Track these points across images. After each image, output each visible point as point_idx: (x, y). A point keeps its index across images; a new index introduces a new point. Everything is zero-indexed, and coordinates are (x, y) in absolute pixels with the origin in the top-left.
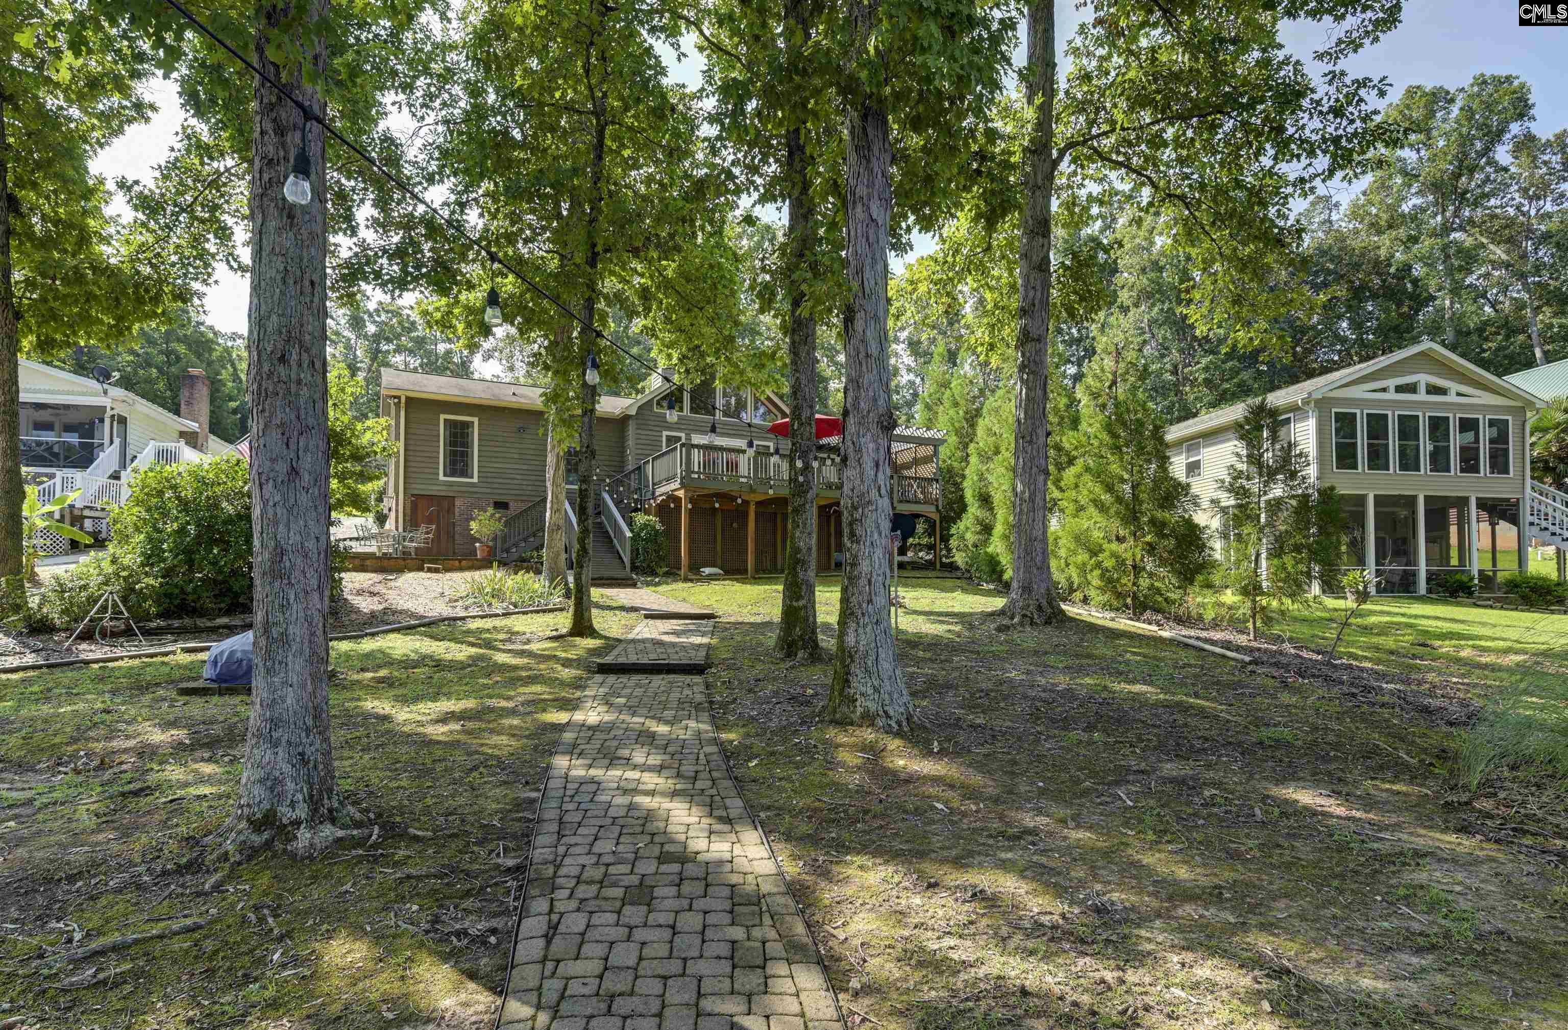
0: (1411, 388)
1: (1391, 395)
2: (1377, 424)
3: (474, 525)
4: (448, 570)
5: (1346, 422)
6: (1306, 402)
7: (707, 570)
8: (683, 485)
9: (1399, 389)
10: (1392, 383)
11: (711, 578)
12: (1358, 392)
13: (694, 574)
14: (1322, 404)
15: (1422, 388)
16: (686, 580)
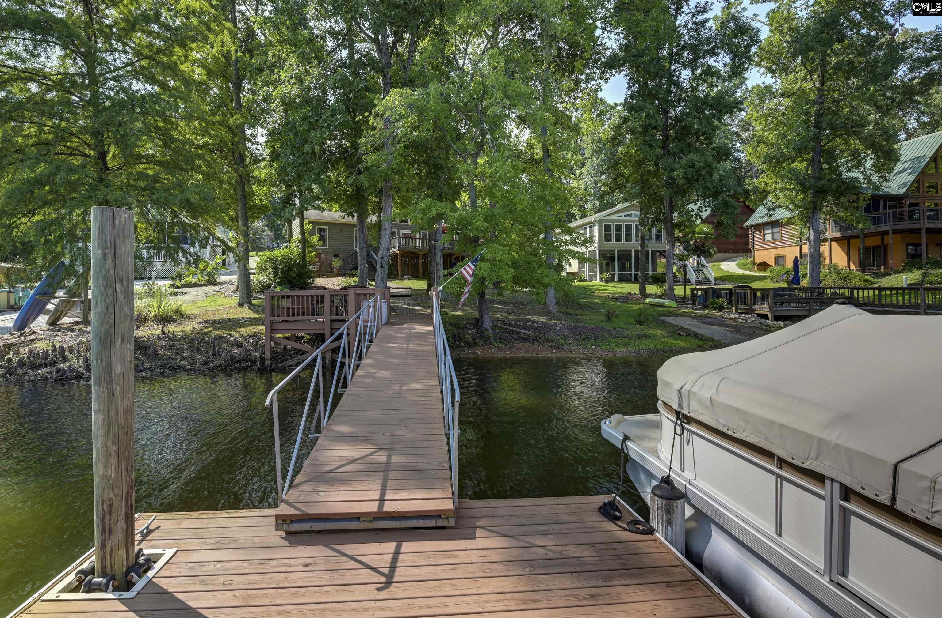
0: (630, 215)
1: (623, 218)
2: (618, 228)
3: (333, 264)
4: (328, 277)
5: (608, 228)
6: (595, 221)
7: (407, 277)
8: (399, 250)
9: (625, 216)
10: (623, 214)
11: (408, 279)
12: (613, 217)
13: (402, 278)
14: (600, 221)
15: (633, 215)
16: (400, 279)
